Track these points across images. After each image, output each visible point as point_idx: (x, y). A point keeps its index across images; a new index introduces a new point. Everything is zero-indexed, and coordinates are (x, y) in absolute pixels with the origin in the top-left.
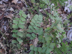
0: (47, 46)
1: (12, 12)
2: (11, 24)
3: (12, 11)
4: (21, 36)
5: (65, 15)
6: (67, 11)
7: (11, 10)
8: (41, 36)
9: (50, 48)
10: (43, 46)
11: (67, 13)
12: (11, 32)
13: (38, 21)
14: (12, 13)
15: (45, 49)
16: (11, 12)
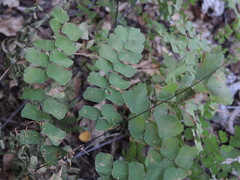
0: (162, 158)
1: (14, 12)
2: (14, 60)
3: (14, 8)
4: (60, 114)
5: (204, 26)
6: (211, 10)
7: (9, 5)
8: (142, 116)
9: (177, 167)
10: (150, 159)
11: (210, 18)
12: (8, 85)
13: (127, 55)
14: (15, 16)
15: (157, 172)
16: (8, 11)
